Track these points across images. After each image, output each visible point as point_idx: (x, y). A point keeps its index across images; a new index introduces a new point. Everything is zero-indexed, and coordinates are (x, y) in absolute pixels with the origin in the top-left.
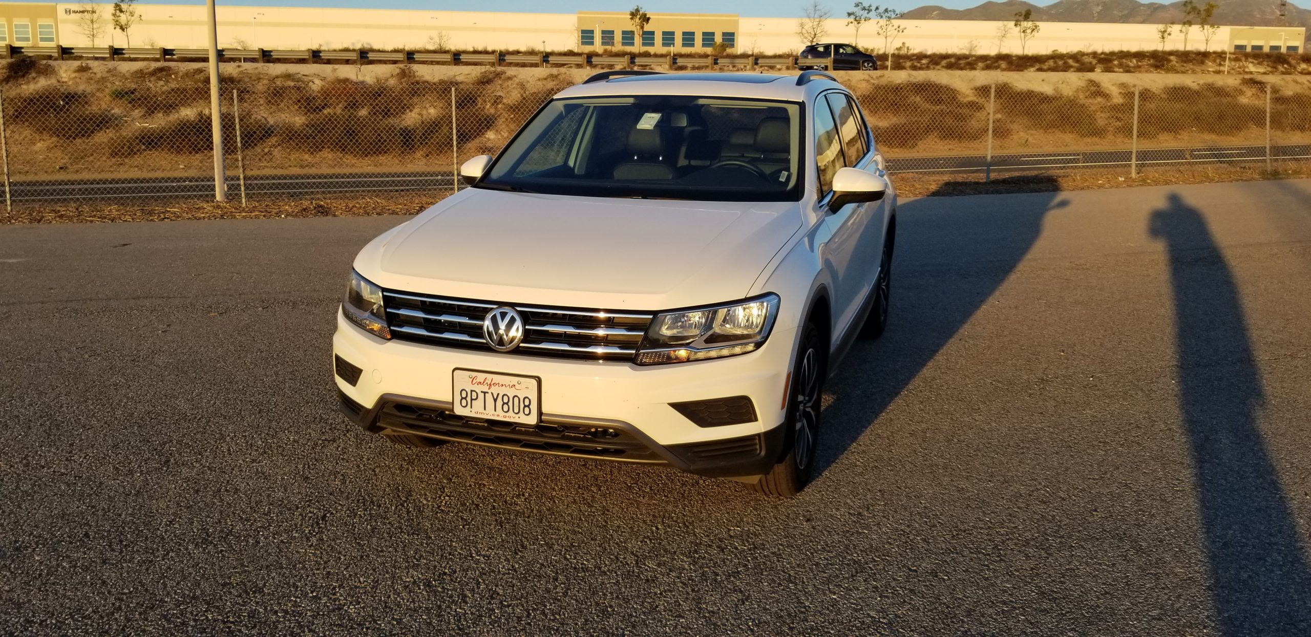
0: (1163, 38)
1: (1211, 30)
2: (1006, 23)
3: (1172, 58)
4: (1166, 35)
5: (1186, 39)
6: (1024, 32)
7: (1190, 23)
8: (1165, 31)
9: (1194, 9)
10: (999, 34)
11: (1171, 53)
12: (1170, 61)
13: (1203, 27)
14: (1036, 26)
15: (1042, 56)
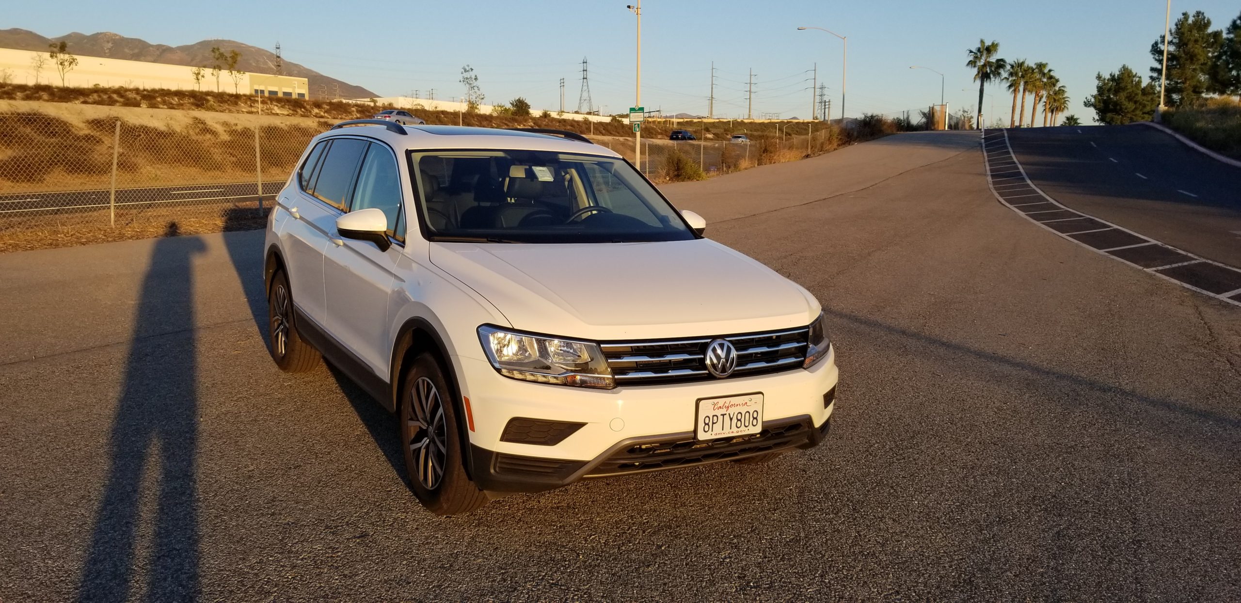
0: (198, 79)
1: (238, 75)
2: (40, 53)
3: (209, 98)
4: (200, 77)
5: (218, 82)
6: (61, 64)
7: (220, 68)
8: (199, 74)
9: (222, 55)
10: (34, 64)
11: (208, 93)
12: (208, 101)
13: (231, 72)
14: (74, 60)
15: (84, 89)
